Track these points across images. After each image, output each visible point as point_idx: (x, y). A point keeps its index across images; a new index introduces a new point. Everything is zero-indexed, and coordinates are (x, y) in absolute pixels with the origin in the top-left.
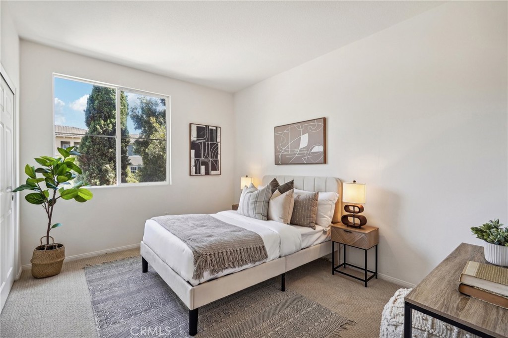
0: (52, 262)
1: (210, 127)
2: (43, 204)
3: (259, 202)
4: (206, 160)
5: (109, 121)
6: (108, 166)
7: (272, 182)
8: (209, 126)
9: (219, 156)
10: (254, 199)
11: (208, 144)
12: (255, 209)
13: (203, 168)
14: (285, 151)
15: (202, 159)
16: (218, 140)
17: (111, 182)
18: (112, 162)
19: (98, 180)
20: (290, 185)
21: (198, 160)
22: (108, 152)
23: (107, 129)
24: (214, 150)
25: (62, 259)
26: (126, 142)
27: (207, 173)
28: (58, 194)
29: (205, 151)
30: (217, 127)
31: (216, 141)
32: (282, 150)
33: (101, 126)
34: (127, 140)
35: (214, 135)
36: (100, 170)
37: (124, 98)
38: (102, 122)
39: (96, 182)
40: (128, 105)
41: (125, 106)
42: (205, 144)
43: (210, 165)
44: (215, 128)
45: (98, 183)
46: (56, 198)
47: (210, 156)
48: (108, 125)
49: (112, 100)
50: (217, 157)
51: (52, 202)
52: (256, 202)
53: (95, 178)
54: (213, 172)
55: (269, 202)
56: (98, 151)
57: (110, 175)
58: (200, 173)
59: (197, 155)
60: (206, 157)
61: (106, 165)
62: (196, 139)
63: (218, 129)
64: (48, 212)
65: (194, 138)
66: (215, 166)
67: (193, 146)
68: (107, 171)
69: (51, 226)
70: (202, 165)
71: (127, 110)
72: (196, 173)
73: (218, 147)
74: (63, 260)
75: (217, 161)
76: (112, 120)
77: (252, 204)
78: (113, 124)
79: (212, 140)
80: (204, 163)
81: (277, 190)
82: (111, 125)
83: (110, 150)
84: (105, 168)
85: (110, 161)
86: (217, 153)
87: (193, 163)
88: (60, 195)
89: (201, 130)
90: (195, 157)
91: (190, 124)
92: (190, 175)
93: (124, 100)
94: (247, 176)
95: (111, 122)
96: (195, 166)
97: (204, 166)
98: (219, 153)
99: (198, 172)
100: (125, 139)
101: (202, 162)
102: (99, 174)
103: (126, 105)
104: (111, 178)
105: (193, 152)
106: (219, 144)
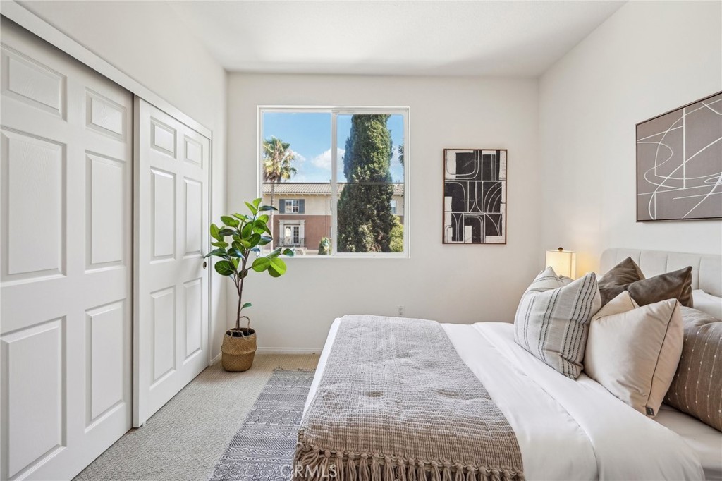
0: (237, 353)
1: (484, 153)
2: (232, 275)
3: (555, 319)
4: (475, 215)
5: (366, 167)
6: (365, 227)
7: (619, 266)
8: (481, 151)
9: (502, 206)
10: (541, 310)
11: (479, 184)
12: (543, 335)
13: (468, 230)
14: (669, 183)
15: (467, 213)
16: (502, 175)
17: (369, 249)
18: (370, 221)
19: (353, 246)
20: (677, 281)
21: (458, 216)
22: (365, 208)
23: (364, 178)
24: (493, 196)
25: (253, 351)
26: (387, 194)
27: (477, 240)
28: (249, 264)
29: (472, 197)
30: (498, 151)
31: (498, 179)
32: (660, 181)
33: (357, 175)
34: (389, 191)
35: (493, 166)
36: (356, 232)
37: (386, 134)
38: (359, 169)
39: (351, 249)
40: (391, 143)
41: (386, 144)
42: (472, 185)
43: (483, 224)
44: (494, 153)
45: (354, 249)
46: (246, 268)
47: (483, 206)
48: (365, 172)
49: (370, 138)
50: (498, 209)
51: (243, 274)
52: (546, 319)
53: (350, 243)
54: (489, 239)
55: (588, 325)
56: (355, 207)
57: (367, 239)
58: (461, 240)
59: (457, 206)
60: (475, 210)
61: (363, 226)
62: (454, 177)
63: (503, 154)
64: (238, 287)
65: (452, 175)
66: (494, 226)
67: (449, 189)
68: (363, 233)
69: (242, 306)
70: (466, 224)
71: (389, 150)
72: (454, 239)
73: (501, 190)
74: (254, 353)
75: (498, 218)
76: (371, 166)
77: (537, 322)
78: (371, 171)
79: (487, 175)
80: (469, 221)
81: (625, 293)
82: (368, 173)
83: (368, 206)
84: (361, 229)
85: (367, 221)
86: (500, 202)
87: (449, 222)
88: (251, 266)
89: (465, 160)
90: (453, 211)
91: (445, 150)
92: (444, 243)
93: (386, 136)
94: (561, 249)
95: (369, 168)
96: (453, 225)
97: (471, 227)
98: (503, 200)
99: (458, 237)
100: (387, 190)
101: (466, 220)
102: (355, 238)
103: (389, 144)
104: (369, 243)
105: (449, 200)
106: (503, 183)
